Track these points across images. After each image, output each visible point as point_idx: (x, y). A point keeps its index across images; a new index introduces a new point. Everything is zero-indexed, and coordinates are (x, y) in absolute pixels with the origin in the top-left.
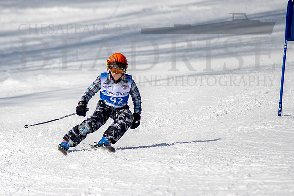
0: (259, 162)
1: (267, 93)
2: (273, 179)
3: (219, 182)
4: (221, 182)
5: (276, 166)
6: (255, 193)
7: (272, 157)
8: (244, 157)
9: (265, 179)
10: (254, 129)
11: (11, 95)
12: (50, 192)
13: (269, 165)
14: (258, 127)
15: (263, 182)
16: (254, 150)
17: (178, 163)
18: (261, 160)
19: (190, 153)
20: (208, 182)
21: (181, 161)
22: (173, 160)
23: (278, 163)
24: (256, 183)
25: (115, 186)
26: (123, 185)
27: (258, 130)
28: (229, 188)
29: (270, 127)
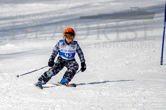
0: (150, 90)
1: (154, 51)
2: (158, 100)
3: (127, 102)
4: (129, 102)
5: (160, 92)
6: (147, 108)
7: (157, 88)
8: (141, 88)
9: (153, 100)
10: (147, 72)
11: (9, 53)
12: (32, 107)
13: (155, 92)
14: (149, 71)
15: (152, 102)
16: (147, 84)
17: (104, 91)
18: (151, 89)
19: (110, 86)
20: (121, 102)
21: (106, 90)
22: (101, 89)
23: (161, 91)
24: (148, 102)
25: (69, 103)
26: (73, 103)
27: (149, 72)
28: (133, 105)
29: (156, 71)
